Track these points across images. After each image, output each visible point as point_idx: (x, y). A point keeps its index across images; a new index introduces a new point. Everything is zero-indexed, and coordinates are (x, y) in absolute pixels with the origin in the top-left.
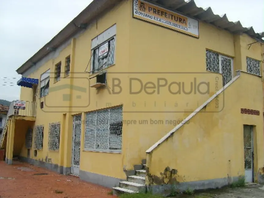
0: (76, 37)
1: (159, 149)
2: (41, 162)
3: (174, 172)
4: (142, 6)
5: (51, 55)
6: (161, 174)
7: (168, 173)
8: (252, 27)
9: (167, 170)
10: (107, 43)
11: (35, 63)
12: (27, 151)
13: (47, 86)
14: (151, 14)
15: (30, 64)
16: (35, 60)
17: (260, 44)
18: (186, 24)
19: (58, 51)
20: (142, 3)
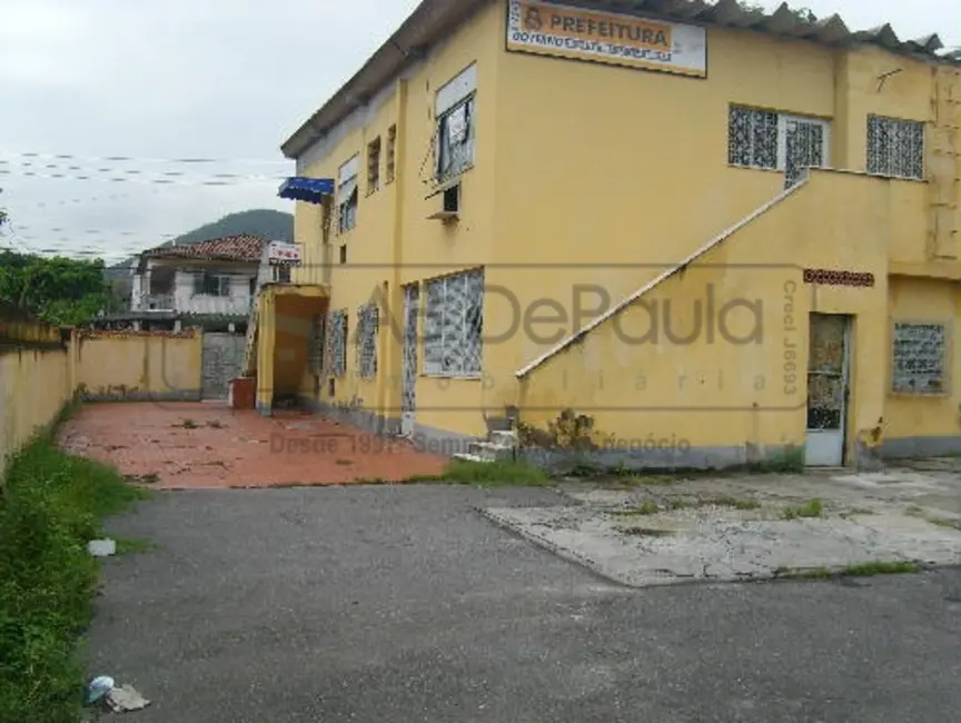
0: (408, 74)
1: (546, 368)
2: (344, 410)
3: (585, 421)
4: (533, 17)
5: (359, 115)
6: (550, 425)
7: (570, 424)
8: (888, 24)
9: (565, 415)
10: (463, 109)
11: (324, 132)
12: (312, 381)
13: (353, 200)
14: (559, 33)
15: (312, 132)
16: (322, 123)
17: (929, 70)
18: (666, 44)
19: (374, 104)
20: (532, 9)
